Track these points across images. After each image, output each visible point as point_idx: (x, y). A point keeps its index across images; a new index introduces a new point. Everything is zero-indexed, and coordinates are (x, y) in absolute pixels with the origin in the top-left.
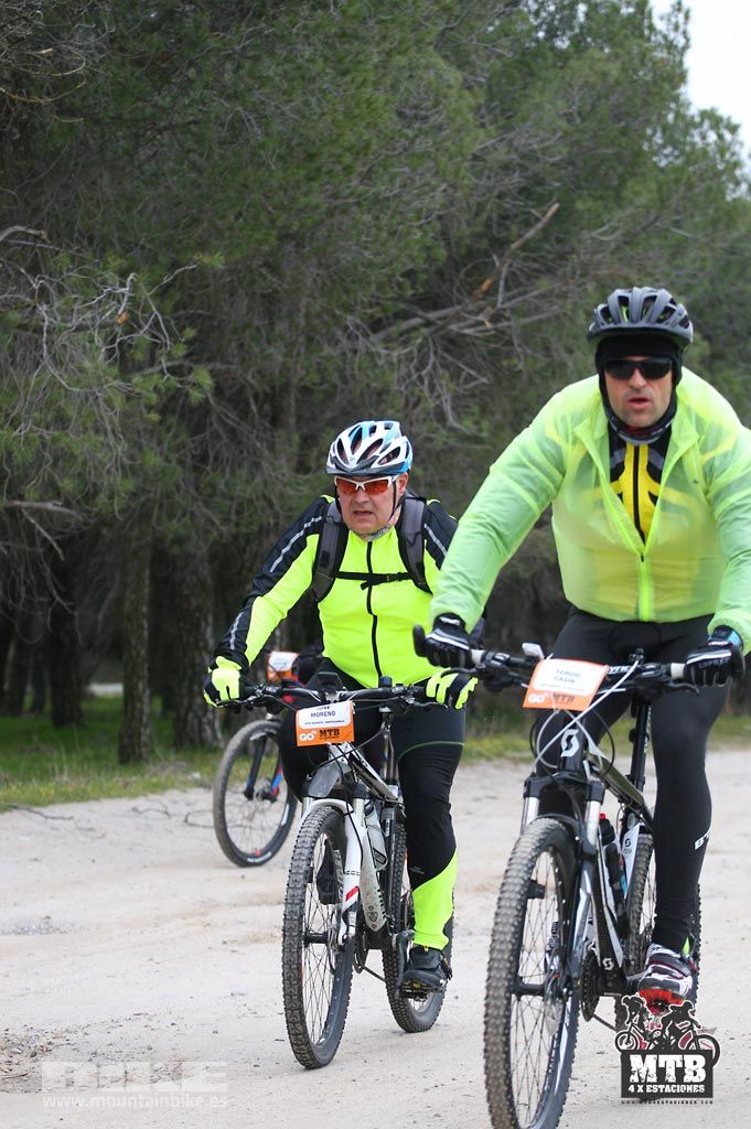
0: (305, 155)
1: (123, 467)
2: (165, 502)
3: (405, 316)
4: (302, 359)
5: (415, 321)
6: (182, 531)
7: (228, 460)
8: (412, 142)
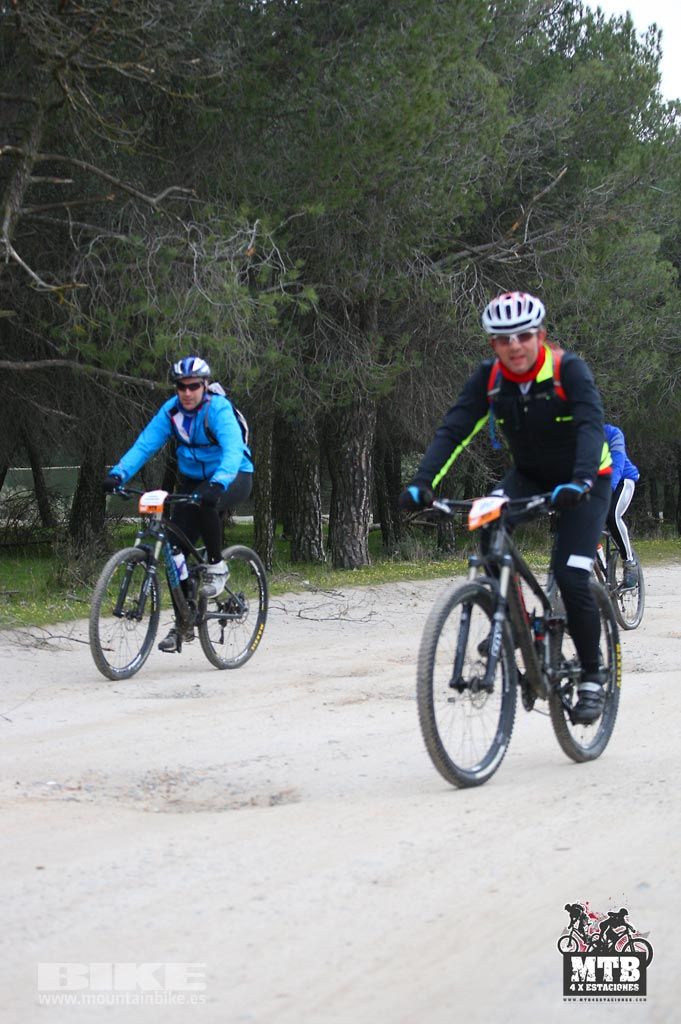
0: (383, 134)
1: (252, 359)
2: (283, 384)
3: (457, 249)
6: (294, 406)
7: (329, 354)
8: (462, 125)
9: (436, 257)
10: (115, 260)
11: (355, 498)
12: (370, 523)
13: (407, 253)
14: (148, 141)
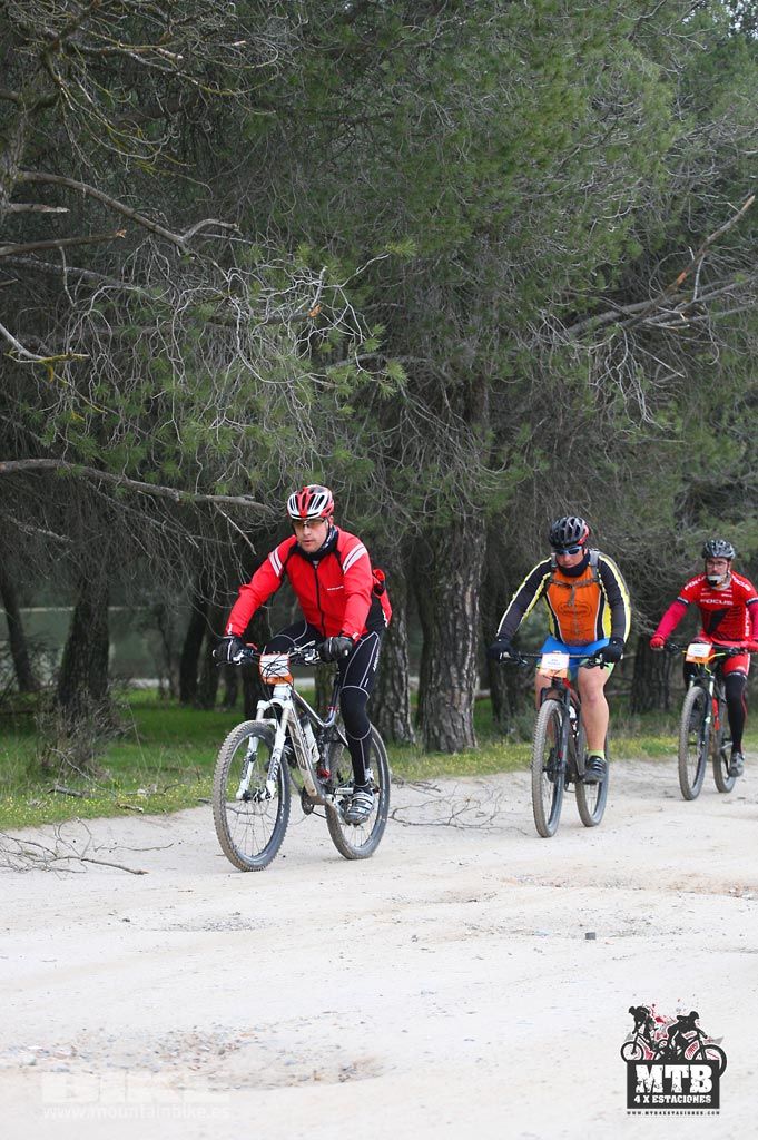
0: (498, 149)
1: (315, 460)
2: (357, 496)
3: (600, 310)
4: (495, 353)
5: (609, 315)
6: (372, 527)
7: (420, 454)
8: (608, 135)
9: (570, 319)
10: (126, 321)
11: (455, 654)
12: (476, 691)
13: (531, 316)
14: (171, 154)
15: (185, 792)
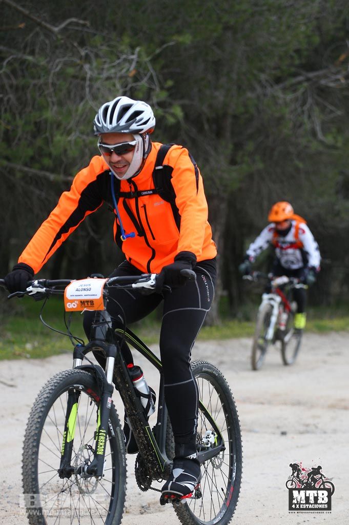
3: (295, 75)
4: (234, 99)
5: (300, 78)
10: (24, 77)
13: (255, 77)
15: (53, 347)
